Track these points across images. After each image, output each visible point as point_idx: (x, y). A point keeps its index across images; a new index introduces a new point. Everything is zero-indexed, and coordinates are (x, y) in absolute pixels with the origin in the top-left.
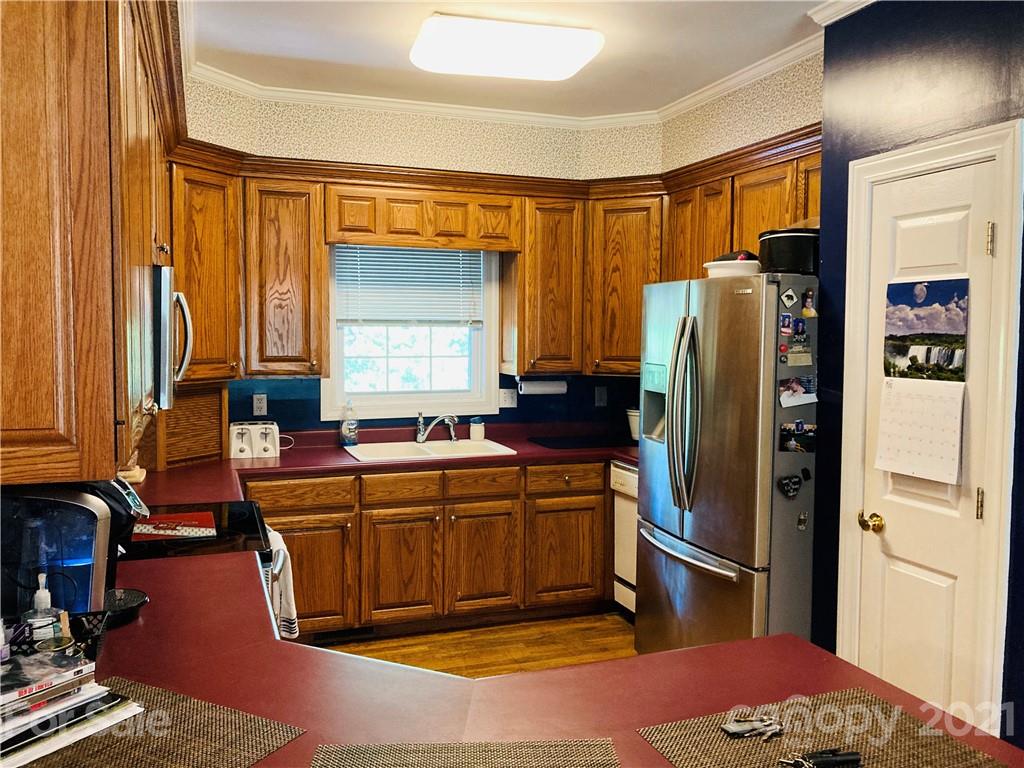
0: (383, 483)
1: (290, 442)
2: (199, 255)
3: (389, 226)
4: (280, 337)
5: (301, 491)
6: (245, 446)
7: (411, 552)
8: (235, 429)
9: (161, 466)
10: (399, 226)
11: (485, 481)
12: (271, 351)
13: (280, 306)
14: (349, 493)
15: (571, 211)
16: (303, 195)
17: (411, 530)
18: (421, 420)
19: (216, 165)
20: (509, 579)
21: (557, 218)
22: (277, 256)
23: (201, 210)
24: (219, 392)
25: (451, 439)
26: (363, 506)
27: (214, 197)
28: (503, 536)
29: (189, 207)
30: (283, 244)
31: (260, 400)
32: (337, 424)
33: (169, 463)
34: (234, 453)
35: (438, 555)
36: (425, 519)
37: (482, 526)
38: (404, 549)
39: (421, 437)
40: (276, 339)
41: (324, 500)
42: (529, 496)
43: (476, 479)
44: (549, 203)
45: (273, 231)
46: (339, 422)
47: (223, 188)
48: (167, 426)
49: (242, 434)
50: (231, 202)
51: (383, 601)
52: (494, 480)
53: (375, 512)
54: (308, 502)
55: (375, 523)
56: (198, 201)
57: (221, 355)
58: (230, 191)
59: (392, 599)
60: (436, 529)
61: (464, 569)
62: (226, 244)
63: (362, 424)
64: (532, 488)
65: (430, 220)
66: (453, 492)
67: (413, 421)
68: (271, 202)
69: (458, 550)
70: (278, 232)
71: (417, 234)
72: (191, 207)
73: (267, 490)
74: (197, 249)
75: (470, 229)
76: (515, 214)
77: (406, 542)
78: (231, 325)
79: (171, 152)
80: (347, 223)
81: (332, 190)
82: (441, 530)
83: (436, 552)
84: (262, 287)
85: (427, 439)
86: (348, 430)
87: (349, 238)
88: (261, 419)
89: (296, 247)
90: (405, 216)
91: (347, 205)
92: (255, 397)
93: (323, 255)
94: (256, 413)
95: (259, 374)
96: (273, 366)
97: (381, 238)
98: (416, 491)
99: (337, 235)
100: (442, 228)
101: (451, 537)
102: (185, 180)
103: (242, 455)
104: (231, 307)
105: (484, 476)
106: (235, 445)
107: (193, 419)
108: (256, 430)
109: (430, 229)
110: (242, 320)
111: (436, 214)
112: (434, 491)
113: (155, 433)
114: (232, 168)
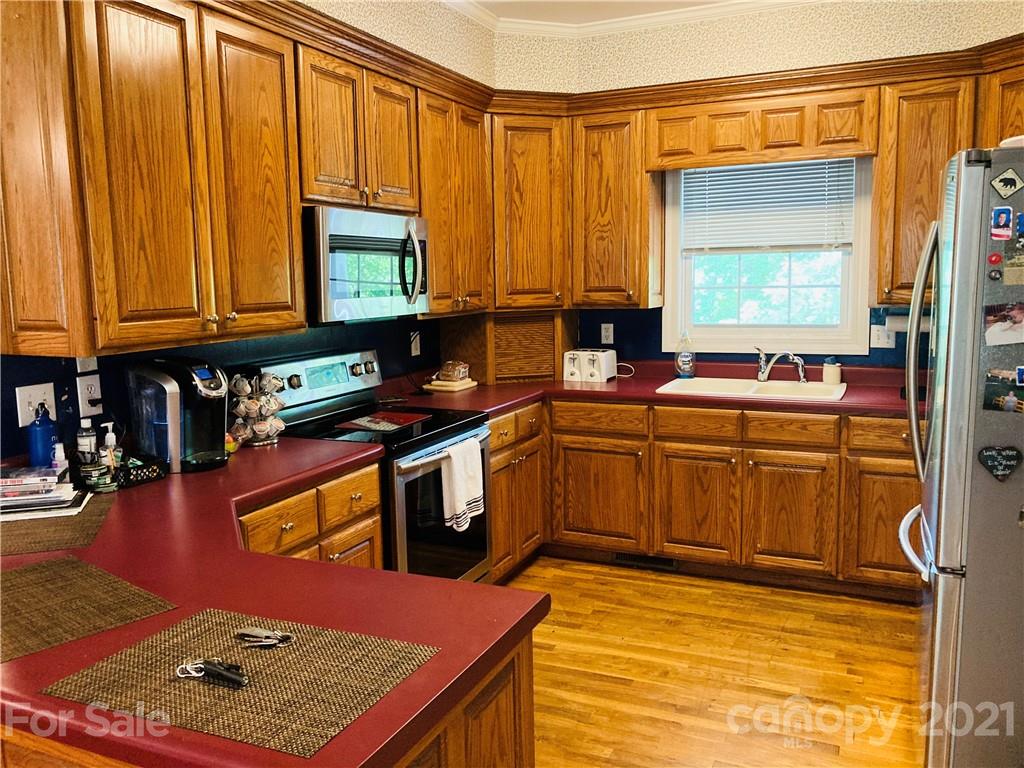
0: (677, 416)
1: (629, 371)
2: (521, 195)
3: (711, 145)
4: (602, 268)
5: (598, 415)
6: (577, 373)
7: (705, 491)
8: (568, 355)
9: (491, 379)
10: (721, 143)
11: (792, 427)
12: (594, 282)
13: (602, 238)
14: (641, 421)
15: (955, 93)
16: (625, 124)
17: (706, 469)
18: (762, 356)
19: (540, 109)
20: (821, 542)
21: (931, 105)
22: (600, 189)
23: (523, 153)
24: (552, 319)
25: (799, 380)
26: (658, 438)
27: (538, 141)
28: (814, 492)
29: (509, 151)
30: (604, 174)
31: (607, 330)
32: (672, 356)
33: (497, 379)
34: (566, 377)
35: (735, 501)
36: (721, 460)
37: (788, 480)
38: (698, 488)
39: (764, 375)
40: (598, 270)
41: (618, 426)
42: (853, 451)
43: (782, 424)
44: (919, 88)
45: (596, 167)
46: (674, 353)
47: (549, 130)
48: (498, 347)
49: (574, 359)
50: (557, 143)
51: (675, 535)
52: (804, 428)
53: (668, 444)
54: (603, 426)
55: (668, 456)
56: (519, 145)
57: (546, 286)
58: (556, 132)
59: (684, 535)
60: (734, 472)
61: (764, 521)
62: (551, 182)
63: (699, 357)
64: (857, 442)
65: (756, 132)
66: (752, 435)
67: (754, 358)
68: (595, 136)
69: (758, 497)
70: (601, 166)
71: (743, 149)
72: (513, 151)
73: (568, 410)
74: (518, 189)
75: (806, 136)
76: (869, 109)
77: (699, 478)
78: (557, 259)
79: (487, 105)
80: (666, 148)
81: (653, 115)
82: (739, 474)
83: (733, 497)
84: (586, 220)
85: (769, 378)
86: (684, 363)
87: (668, 163)
88: (607, 347)
89: (618, 177)
90: (728, 132)
91: (667, 129)
92: (603, 326)
93: (644, 185)
94: (604, 341)
95: (584, 304)
96: (596, 296)
97: (701, 159)
98: (711, 429)
99: (656, 162)
100: (772, 139)
101: (750, 484)
102: (507, 128)
103: (571, 378)
104: (557, 243)
105: (792, 422)
106: (568, 368)
107: (525, 343)
108: (584, 355)
109: (757, 143)
110: (568, 253)
111: (765, 124)
112: (730, 430)
113: (485, 352)
114: (559, 109)
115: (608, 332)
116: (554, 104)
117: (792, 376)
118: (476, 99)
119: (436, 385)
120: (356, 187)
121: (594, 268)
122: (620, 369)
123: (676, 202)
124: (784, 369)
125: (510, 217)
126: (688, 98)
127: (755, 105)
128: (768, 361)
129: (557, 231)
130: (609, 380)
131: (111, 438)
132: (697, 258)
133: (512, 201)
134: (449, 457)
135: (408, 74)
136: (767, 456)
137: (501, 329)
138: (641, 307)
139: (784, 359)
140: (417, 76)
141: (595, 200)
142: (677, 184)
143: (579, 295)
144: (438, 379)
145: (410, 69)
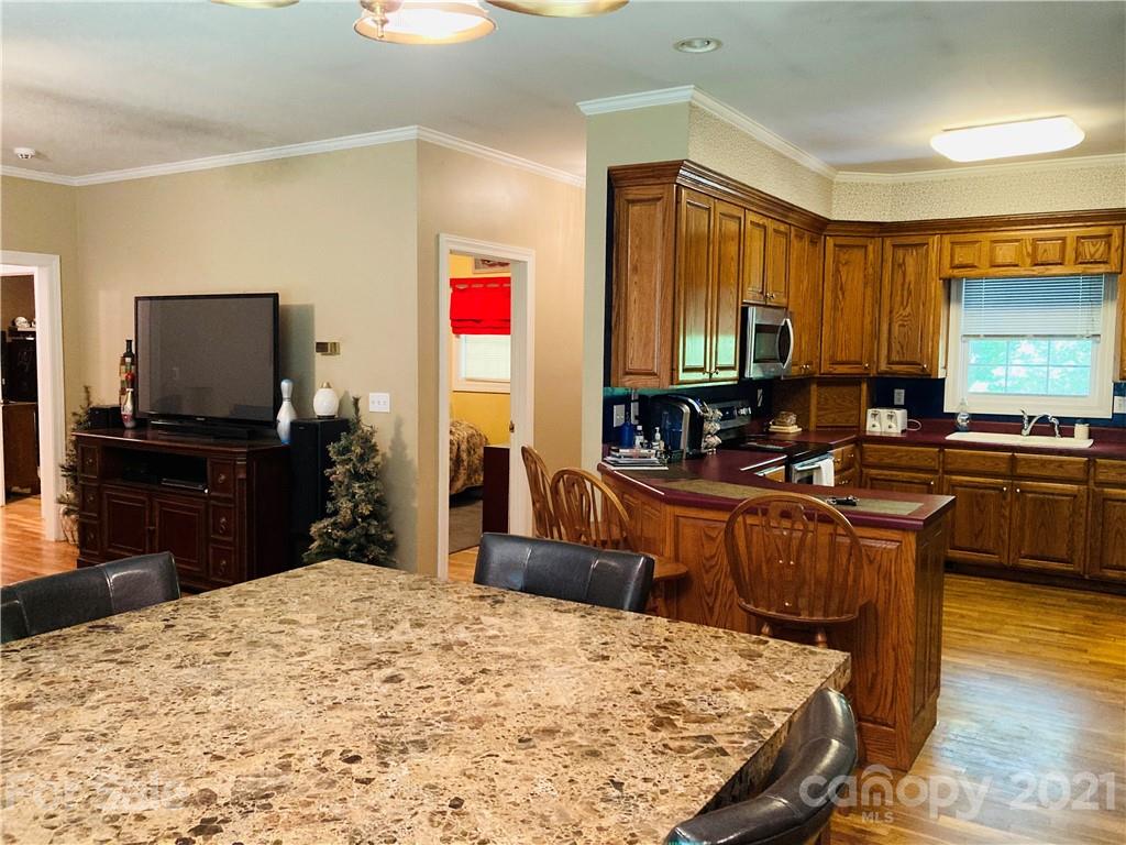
0: (963, 456)
1: (916, 426)
2: (843, 294)
3: (991, 261)
4: (902, 347)
5: (899, 454)
6: (877, 424)
7: (981, 511)
8: (870, 411)
9: (812, 427)
10: (1000, 260)
11: (1052, 466)
12: (895, 358)
13: (904, 326)
14: (934, 460)
16: (925, 244)
17: (983, 496)
18: (1025, 417)
20: (1072, 550)
22: (903, 290)
23: (846, 263)
24: (860, 384)
25: (1054, 435)
26: (946, 472)
27: (857, 255)
28: (1067, 513)
29: (837, 262)
30: (907, 281)
31: (899, 394)
32: (954, 416)
33: (818, 427)
34: (869, 427)
35: (1005, 519)
36: (994, 489)
37: (1046, 503)
38: (976, 510)
39: (1026, 431)
40: (899, 348)
41: (914, 463)
42: (1098, 484)
43: (1044, 463)
45: (901, 274)
46: (953, 414)
47: (866, 247)
48: (818, 403)
49: (875, 415)
50: (871, 256)
51: (957, 543)
52: (1060, 466)
53: (954, 477)
54: (903, 462)
55: (953, 485)
56: (844, 257)
57: (858, 359)
58: (870, 248)
59: (965, 544)
60: (1004, 498)
61: (1028, 533)
62: (866, 284)
63: (974, 417)
64: (1101, 477)
65: (1028, 253)
66: (1020, 471)
67: (1019, 419)
68: (900, 253)
69: (1023, 516)
70: (904, 274)
71: (1016, 266)
72: (839, 262)
73: (876, 450)
74: (841, 289)
75: (1067, 258)
76: (1116, 241)
77: (977, 502)
78: (867, 339)
79: (824, 230)
80: (956, 262)
81: (947, 239)
82: (1009, 499)
83: (1003, 516)
84: (891, 312)
85: (1031, 434)
86: (961, 420)
87: (956, 272)
88: (899, 407)
89: (917, 282)
90: (1005, 253)
91: (958, 249)
92: (896, 391)
93: (936, 287)
94: (896, 403)
95: (886, 372)
96: (896, 368)
97: (982, 271)
98: (988, 466)
99: (948, 272)
100: (1039, 260)
101: (1016, 508)
102: (835, 245)
103: (874, 429)
104: (868, 327)
105: (1051, 462)
106: (870, 421)
107: (839, 401)
108: (884, 412)
109: (1028, 261)
110: (876, 335)
111: (1035, 248)
112: (1003, 468)
113: (809, 407)
114: (873, 232)
115: (900, 395)
116: (871, 228)
117: (1049, 432)
118: (818, 226)
119: (773, 428)
120: (762, 293)
121: (896, 347)
122: (910, 425)
123: (959, 300)
124: (1043, 426)
125: (835, 308)
126: (975, 227)
127: (1028, 234)
128: (1030, 421)
129: (868, 320)
130: (903, 431)
131: (658, 436)
132: (973, 341)
133: (837, 297)
134: (819, 468)
135: (786, 217)
136: (1031, 486)
137: (823, 390)
138: (932, 377)
139: (1044, 419)
140: (793, 218)
141: (899, 298)
142: (960, 286)
143: (883, 367)
144: (774, 424)
145: (791, 215)
